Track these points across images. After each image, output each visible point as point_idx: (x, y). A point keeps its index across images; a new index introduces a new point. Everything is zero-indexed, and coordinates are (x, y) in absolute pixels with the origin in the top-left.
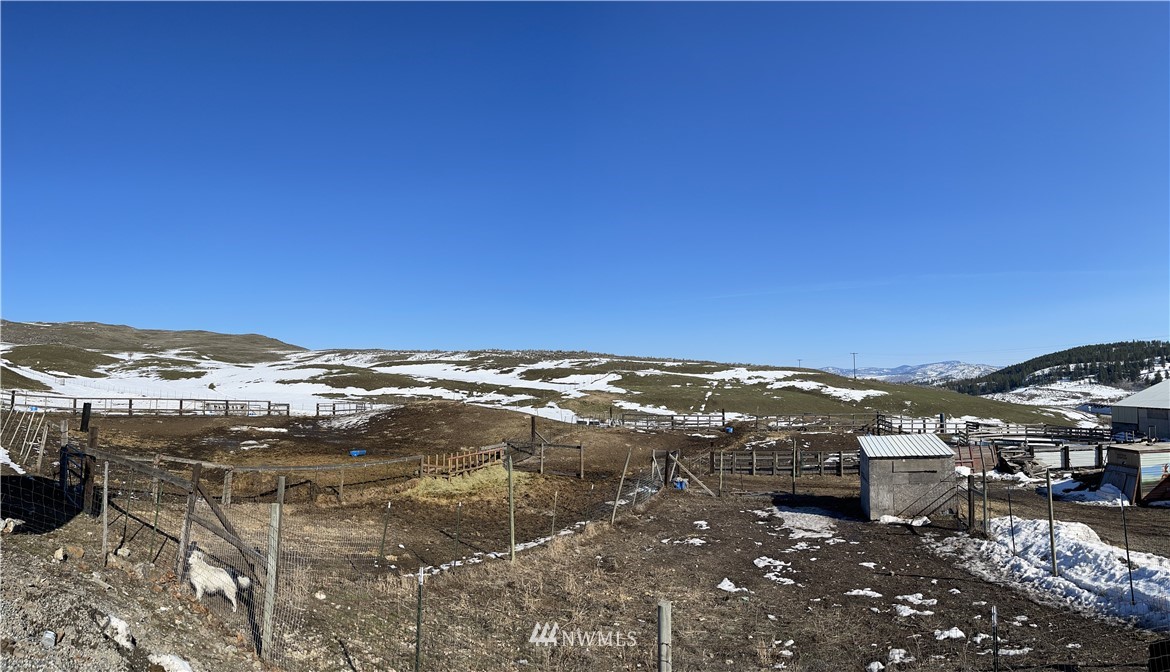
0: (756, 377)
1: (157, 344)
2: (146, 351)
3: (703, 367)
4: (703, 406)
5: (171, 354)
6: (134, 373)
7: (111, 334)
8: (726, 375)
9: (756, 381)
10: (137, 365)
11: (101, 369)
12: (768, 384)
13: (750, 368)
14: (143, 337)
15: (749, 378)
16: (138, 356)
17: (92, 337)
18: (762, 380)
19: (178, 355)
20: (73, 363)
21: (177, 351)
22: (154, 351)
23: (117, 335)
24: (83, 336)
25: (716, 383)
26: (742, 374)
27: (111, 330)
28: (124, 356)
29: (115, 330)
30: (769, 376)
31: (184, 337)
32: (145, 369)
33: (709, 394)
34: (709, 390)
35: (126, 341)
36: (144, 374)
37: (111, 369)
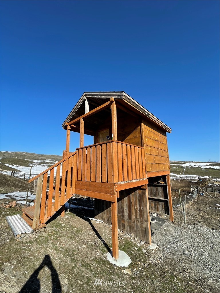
0: (197, 165)
1: (43, 158)
2: (41, 160)
3: (179, 163)
4: (184, 173)
5: (48, 161)
6: (41, 166)
7: (30, 155)
8: (188, 165)
9: (197, 166)
10: (40, 164)
11: (30, 165)
12: (201, 167)
13: (194, 163)
14: (39, 156)
15: (195, 165)
16: (40, 161)
17: (25, 156)
18: (199, 166)
19: (50, 161)
20: (22, 163)
21: (49, 160)
22: (43, 160)
23: (32, 156)
24: (22, 156)
25: (185, 167)
26: (192, 164)
27: (30, 154)
28: (36, 161)
29: (31, 154)
30: (201, 165)
31: (50, 156)
32: (43, 165)
33: (184, 170)
34: (184, 169)
35: (35, 157)
36: (44, 166)
37: (33, 165)
